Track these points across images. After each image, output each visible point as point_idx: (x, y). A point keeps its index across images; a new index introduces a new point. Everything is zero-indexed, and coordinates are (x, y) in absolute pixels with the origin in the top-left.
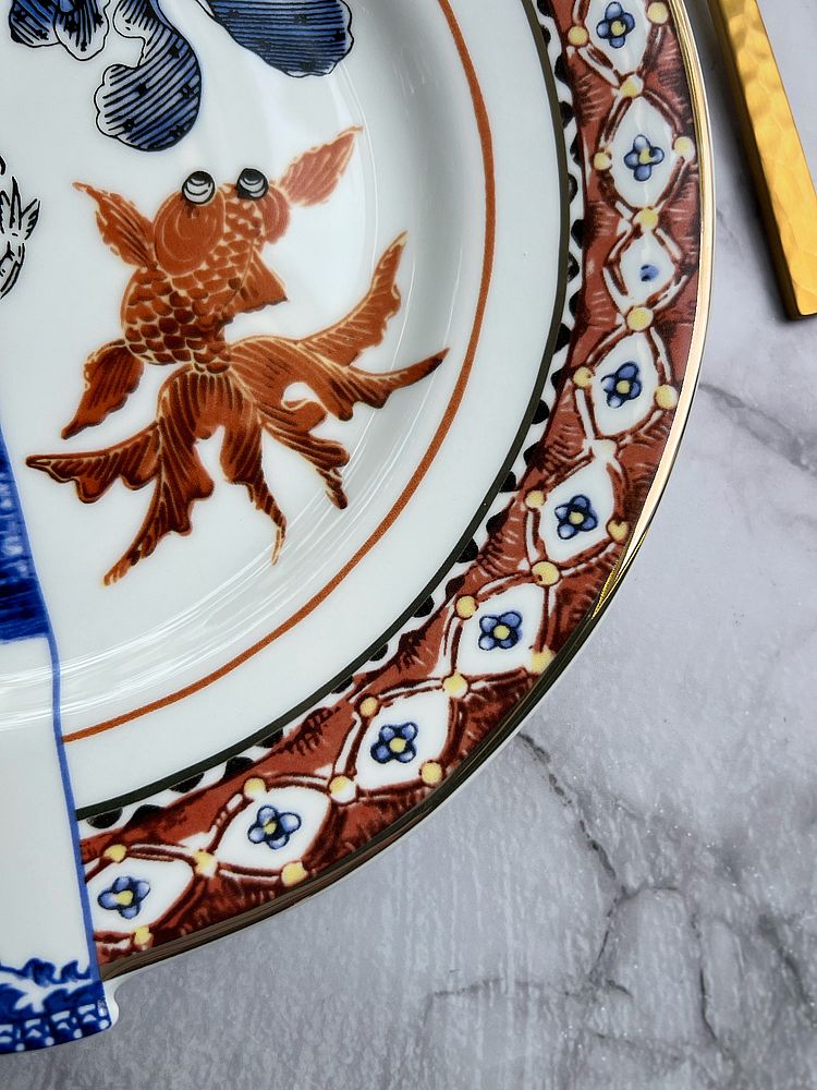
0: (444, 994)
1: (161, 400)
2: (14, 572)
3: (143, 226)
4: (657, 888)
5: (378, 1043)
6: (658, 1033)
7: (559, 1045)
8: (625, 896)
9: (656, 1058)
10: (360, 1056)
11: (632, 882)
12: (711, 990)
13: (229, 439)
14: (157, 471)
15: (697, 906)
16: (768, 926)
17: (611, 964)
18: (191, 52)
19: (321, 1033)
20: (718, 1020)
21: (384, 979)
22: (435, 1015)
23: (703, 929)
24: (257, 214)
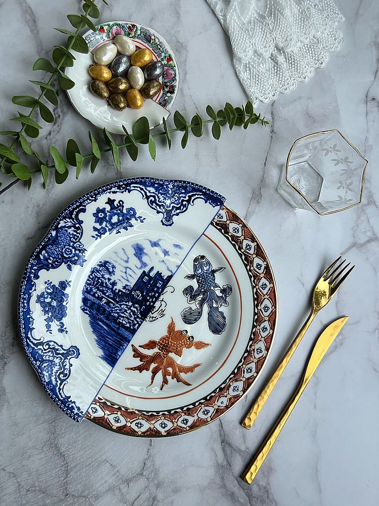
0: (108, 462)
1: (154, 354)
2: (117, 356)
3: (174, 330)
4: (146, 478)
5: (94, 459)
6: (127, 496)
7: (114, 484)
8: (142, 474)
9: (123, 500)
10: (90, 458)
11: (144, 474)
12: (139, 498)
13: (157, 366)
14: (145, 362)
15: (149, 486)
16: (154, 499)
17: (131, 481)
18: (201, 315)
19: (88, 450)
20: (135, 504)
21: (103, 451)
22: (104, 463)
23: (146, 489)
24: (188, 343)
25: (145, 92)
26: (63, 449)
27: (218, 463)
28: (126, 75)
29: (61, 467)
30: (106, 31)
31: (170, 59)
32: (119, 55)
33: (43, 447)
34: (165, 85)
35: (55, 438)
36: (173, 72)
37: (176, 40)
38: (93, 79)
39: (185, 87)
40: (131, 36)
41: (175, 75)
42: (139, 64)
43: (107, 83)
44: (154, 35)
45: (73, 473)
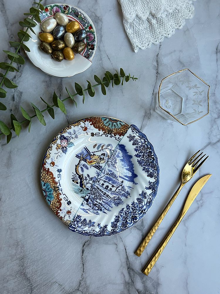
25: (75, 49)
26: (29, 276)
27: (126, 281)
28: (63, 38)
29: (28, 286)
30: (49, 10)
31: (91, 27)
32: (58, 25)
33: (16, 275)
34: (88, 45)
35: (23, 269)
36: (93, 36)
37: (95, 15)
38: (42, 41)
39: (101, 45)
40: (65, 13)
41: (95, 38)
42: (71, 31)
43: (50, 44)
44: (80, 12)
45: (35, 290)
